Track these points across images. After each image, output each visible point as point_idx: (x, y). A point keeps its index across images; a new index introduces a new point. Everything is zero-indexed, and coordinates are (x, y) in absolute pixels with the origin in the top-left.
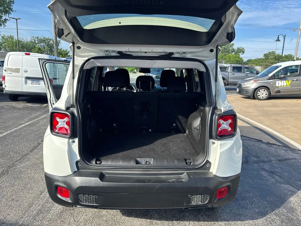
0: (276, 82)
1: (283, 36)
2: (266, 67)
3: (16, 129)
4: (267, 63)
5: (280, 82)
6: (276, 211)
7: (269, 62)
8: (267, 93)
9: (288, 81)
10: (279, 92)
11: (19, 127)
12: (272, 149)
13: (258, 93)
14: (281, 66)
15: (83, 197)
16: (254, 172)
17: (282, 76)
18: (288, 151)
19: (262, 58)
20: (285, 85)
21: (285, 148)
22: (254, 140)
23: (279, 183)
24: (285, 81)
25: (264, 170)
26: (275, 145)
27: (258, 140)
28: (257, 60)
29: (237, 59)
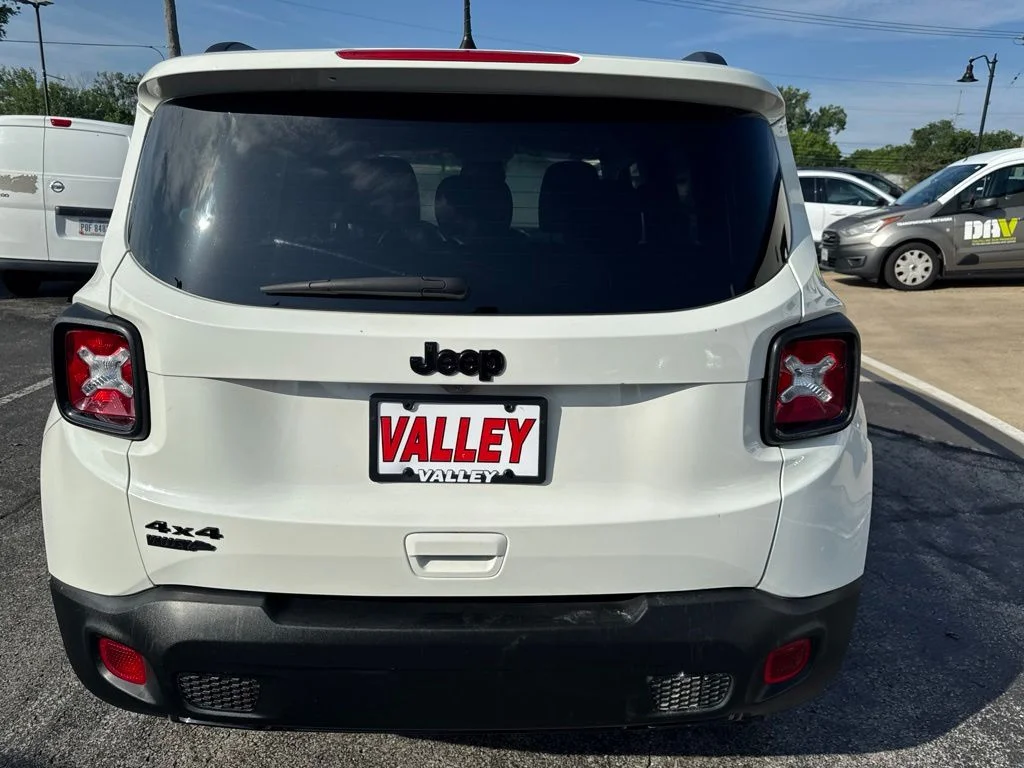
0: (964, 226)
1: (988, 62)
2: (924, 173)
3: (16, 396)
4: (924, 163)
5: (978, 223)
6: (988, 711)
7: (932, 158)
8: (930, 264)
9: (1008, 222)
10: (972, 259)
11: (29, 390)
12: (957, 468)
13: (898, 266)
14: (983, 166)
15: (200, 685)
16: (895, 555)
17: (988, 201)
18: (1016, 476)
19: (907, 147)
20: (996, 234)
21: (1003, 465)
22: (889, 435)
23: (992, 600)
24: (995, 221)
25: (932, 546)
26: (968, 451)
27: (903, 433)
28: (889, 152)
29: (818, 149)
